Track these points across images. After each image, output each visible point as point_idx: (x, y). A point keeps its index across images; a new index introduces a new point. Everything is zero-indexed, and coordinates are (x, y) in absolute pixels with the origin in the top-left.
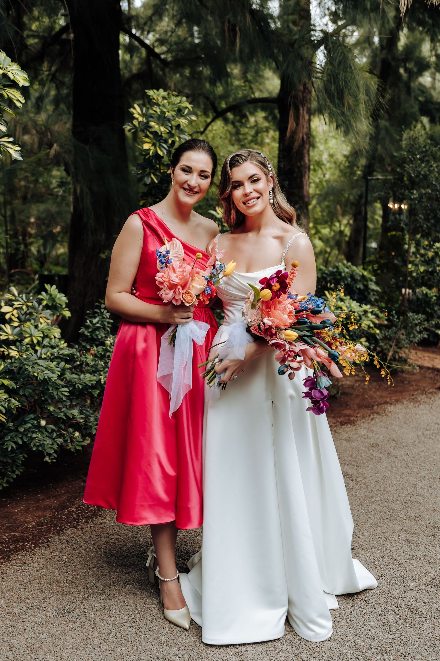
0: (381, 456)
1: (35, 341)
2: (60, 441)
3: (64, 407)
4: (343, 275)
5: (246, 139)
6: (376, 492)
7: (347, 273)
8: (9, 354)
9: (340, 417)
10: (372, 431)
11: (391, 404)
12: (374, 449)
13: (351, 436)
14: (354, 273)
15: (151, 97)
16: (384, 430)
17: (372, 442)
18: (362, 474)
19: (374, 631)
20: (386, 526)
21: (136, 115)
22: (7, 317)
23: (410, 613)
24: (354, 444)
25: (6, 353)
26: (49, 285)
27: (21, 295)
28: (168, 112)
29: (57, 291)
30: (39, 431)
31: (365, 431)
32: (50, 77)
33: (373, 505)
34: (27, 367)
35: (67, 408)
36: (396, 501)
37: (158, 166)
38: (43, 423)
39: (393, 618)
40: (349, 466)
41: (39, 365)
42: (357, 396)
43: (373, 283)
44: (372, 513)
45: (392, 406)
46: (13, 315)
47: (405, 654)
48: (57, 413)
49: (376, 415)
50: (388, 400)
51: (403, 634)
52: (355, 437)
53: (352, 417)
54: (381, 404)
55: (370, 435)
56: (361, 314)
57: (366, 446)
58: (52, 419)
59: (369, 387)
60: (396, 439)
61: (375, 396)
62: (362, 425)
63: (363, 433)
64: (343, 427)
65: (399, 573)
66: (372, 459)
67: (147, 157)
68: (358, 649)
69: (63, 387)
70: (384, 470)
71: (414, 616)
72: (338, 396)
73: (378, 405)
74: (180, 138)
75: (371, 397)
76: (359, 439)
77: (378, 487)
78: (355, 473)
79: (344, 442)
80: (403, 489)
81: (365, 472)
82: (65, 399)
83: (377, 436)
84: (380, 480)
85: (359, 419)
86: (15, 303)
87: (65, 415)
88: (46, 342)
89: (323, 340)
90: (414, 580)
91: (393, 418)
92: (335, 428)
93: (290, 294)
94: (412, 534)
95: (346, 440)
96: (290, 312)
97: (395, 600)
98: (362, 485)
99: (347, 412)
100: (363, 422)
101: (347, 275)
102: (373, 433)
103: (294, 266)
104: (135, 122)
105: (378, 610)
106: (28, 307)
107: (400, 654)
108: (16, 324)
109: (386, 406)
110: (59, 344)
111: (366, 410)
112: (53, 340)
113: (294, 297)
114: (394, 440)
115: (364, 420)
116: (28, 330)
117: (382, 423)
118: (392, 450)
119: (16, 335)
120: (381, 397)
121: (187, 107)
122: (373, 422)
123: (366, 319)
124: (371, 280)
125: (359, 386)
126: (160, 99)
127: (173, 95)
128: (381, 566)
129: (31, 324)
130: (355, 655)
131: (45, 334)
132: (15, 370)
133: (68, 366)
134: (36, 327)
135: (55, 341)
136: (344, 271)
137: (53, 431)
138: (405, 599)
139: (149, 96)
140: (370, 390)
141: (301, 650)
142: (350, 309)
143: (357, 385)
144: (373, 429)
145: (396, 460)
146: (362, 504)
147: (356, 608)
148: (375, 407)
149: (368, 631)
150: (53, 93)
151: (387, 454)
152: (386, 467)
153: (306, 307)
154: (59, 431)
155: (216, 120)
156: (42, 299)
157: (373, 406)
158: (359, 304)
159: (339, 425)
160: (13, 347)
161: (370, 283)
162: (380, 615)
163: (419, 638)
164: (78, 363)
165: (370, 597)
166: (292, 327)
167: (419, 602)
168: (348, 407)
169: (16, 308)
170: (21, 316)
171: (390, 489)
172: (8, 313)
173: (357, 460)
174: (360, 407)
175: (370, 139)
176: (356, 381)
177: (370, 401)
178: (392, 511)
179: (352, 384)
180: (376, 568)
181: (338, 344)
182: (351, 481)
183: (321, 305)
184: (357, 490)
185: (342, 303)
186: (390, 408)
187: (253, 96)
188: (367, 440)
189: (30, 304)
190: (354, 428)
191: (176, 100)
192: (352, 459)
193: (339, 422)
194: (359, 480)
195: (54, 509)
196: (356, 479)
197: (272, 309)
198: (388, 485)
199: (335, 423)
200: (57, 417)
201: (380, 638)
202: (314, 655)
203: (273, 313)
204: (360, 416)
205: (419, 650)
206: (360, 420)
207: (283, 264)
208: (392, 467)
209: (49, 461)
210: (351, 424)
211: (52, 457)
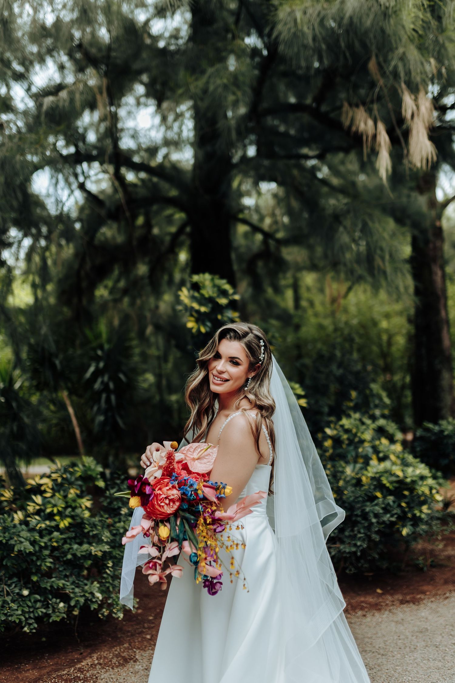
1: (55, 511)
10: (437, 613)
15: (198, 282)
22: (43, 488)
24: (402, 628)
30: (18, 601)
31: (428, 613)
38: (26, 592)
52: (410, 619)
62: (429, 604)
63: (423, 614)
64: (402, 606)
70: (411, 661)
92: (391, 608)
95: (397, 622)
100: (432, 602)
108: (49, 495)
115: (433, 599)
122: (446, 601)
129: (60, 495)
137: (37, 601)
152: (416, 659)
156: (77, 471)
159: (398, 604)
172: (45, 484)
200: (42, 587)
204: (430, 594)
206: (429, 598)
209: (28, 631)
210: (414, 604)
211: (32, 627)
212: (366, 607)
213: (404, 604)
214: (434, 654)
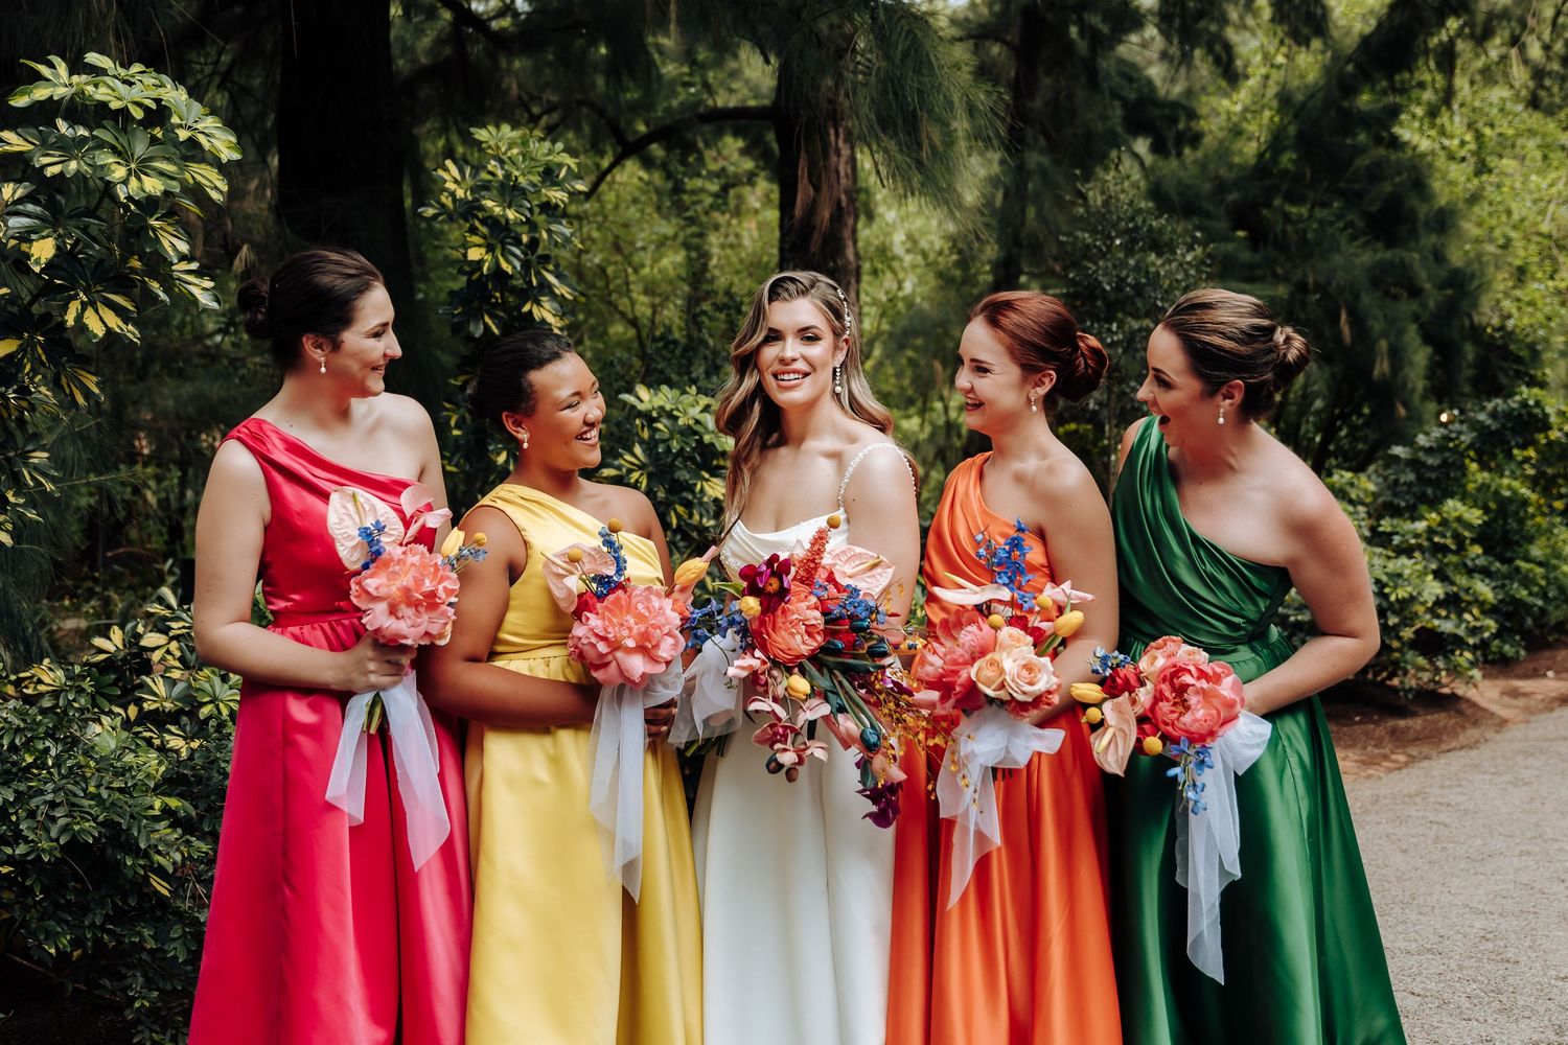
1: (224, 713)
8: (164, 744)
15: (481, 144)
21: (447, 184)
22: (156, 658)
25: (157, 742)
27: (184, 607)
28: (524, 175)
37: (498, 296)
46: (168, 652)
67: (475, 277)
74: (549, 232)
86: (174, 625)
104: (446, 200)
108: (176, 675)
116: (206, 687)
119: (178, 700)
121: (565, 165)
126: (504, 148)
127: (533, 137)
134: (225, 679)
160: (173, 728)
169: (177, 638)
170: (188, 655)
172: (157, 648)
191: (540, 148)
207: (842, 509)
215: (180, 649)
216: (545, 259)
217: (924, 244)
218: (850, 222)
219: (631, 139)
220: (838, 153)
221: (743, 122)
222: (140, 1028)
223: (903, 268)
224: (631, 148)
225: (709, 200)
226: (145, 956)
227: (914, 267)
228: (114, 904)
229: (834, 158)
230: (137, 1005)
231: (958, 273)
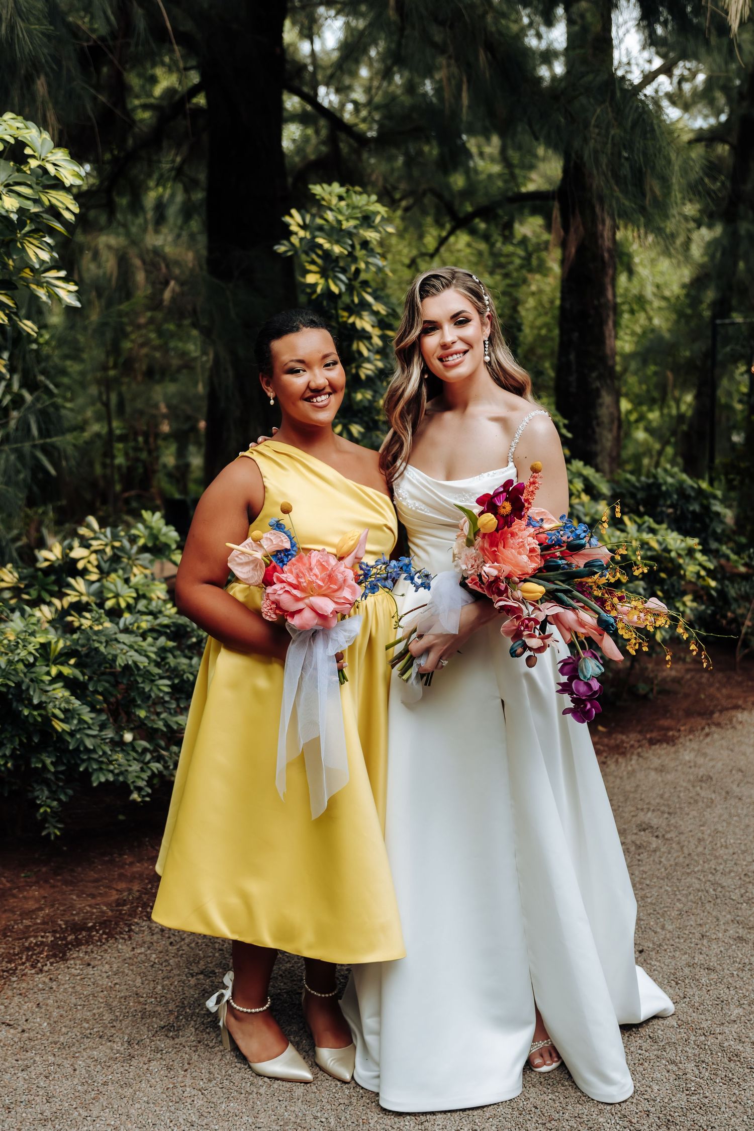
0: (713, 796)
1: (123, 605)
2: (156, 766)
3: (165, 711)
4: (664, 488)
5: (511, 263)
6: (696, 858)
7: (671, 485)
8: (81, 625)
9: (652, 731)
10: (705, 755)
11: (744, 709)
12: (704, 785)
13: (666, 762)
14: (685, 486)
15: (318, 197)
16: (725, 753)
17: (701, 774)
18: (675, 827)
19: (657, 1087)
20: (706, 914)
21: (294, 228)
22: (80, 565)
23: (726, 1060)
24: (670, 777)
25: (76, 624)
26: (150, 513)
27: (103, 530)
28: (347, 220)
29: (162, 522)
30: (123, 750)
31: (692, 755)
32: (173, 173)
33: (688, 879)
34: (97, 645)
35: (170, 714)
36: (730, 872)
37: (333, 312)
38: (128, 737)
39: (695, 1069)
40: (655, 814)
41: (119, 642)
42: (686, 696)
43: (717, 503)
44: (684, 892)
45: (746, 713)
46: (89, 562)
47: (705, 1127)
48: (153, 721)
49: (714, 728)
50: (740, 702)
51: (707, 1094)
52: (672, 764)
53: (672, 730)
54: (727, 709)
55: (700, 761)
56: (683, 553)
57: (689, 781)
58: (143, 730)
59: (708, 680)
60: (744, 768)
61: (719, 695)
62: (688, 744)
63: (687, 758)
64: (653, 747)
65: (716, 992)
66: (696, 802)
67: (314, 297)
68: (625, 1116)
69: (161, 678)
70: (716, 820)
71: (732, 1065)
72: (651, 696)
73: (721, 711)
74: (367, 263)
75: (711, 697)
76: (680, 768)
77: (700, 849)
78: (664, 824)
79: (653, 773)
80: (744, 852)
81: (681, 823)
82: (167, 698)
83: (711, 764)
84: (706, 837)
85: (683, 734)
86: (94, 543)
87: (167, 725)
88: (142, 605)
89: (590, 595)
90: (740, 1005)
91: (745, 733)
92: (640, 750)
93: (530, 518)
94: (750, 928)
95: (656, 769)
96: (532, 550)
97: (703, 1038)
98: (674, 845)
99: (666, 723)
100: (690, 740)
101: (670, 489)
102: (705, 758)
103: (535, 470)
104: (295, 240)
105: (671, 1054)
106: (113, 547)
107: (697, 1127)
108: (94, 577)
109: (733, 713)
110: (163, 609)
111: (699, 720)
112: (154, 604)
113: (537, 525)
114: (740, 770)
115: (691, 737)
116: (112, 587)
117: (724, 743)
118: (734, 787)
119: (94, 594)
120: (729, 697)
121: (378, 213)
122: (708, 739)
123: (691, 562)
124: (715, 497)
125: (692, 678)
126: (334, 201)
127: (355, 192)
128: (687, 981)
129: (119, 577)
130: (618, 1127)
131: (141, 593)
132: (84, 651)
133: (171, 644)
134: (127, 581)
135: (157, 605)
136: (665, 483)
137: (145, 750)
138: (720, 1037)
139: (314, 195)
140: (711, 685)
141: (528, 1117)
142: (663, 546)
143: (688, 676)
144: (707, 751)
145: (740, 804)
146: (668, 877)
147: (632, 1049)
148: (716, 715)
149: (648, 1089)
150: (179, 198)
151: (724, 793)
152: (720, 816)
153: (558, 540)
154: (155, 750)
155: (458, 232)
156: (139, 537)
157: (712, 713)
158: (681, 537)
159: (647, 745)
160: (87, 615)
161: (713, 501)
162: (673, 1062)
163: (735, 1102)
164: (194, 640)
165: (659, 1032)
166: (537, 576)
167: (744, 1042)
168: (668, 715)
169: (96, 552)
170: (103, 564)
171: (722, 852)
172: (82, 558)
173: (670, 803)
174: (689, 714)
175: (723, 254)
176: (688, 671)
177: (708, 703)
178: (719, 889)
179: (679, 675)
180: (677, 983)
181: (616, 600)
182: (654, 839)
183: (583, 535)
184: (664, 853)
185: (651, 535)
186: (741, 716)
187: (516, 190)
188: (693, 769)
189: (117, 544)
190: (673, 749)
191: (360, 200)
192: (662, 801)
193: (645, 738)
194: (668, 836)
195: (147, 879)
196: (663, 836)
197: (501, 547)
198: (719, 845)
199: (639, 741)
200: (152, 728)
201: (666, 1100)
202: (548, 1125)
203: (502, 554)
204: (685, 730)
205: (732, 1122)
206: (685, 736)
207: (511, 464)
208: (731, 815)
209: (139, 800)
210: (668, 743)
211: (143, 793)
212: (604, 751)
213: (655, 744)
214: (742, 809)
215: (97, 560)
216: (365, 283)
217: (667, 293)
218: (610, 272)
219: (461, 215)
220: (604, 223)
221: (538, 203)
222: (47, 825)
223: (652, 309)
224: (462, 223)
225: (518, 261)
226: (49, 776)
227: (660, 309)
228: (21, 741)
229: (600, 227)
230: (42, 810)
231: (689, 311)
